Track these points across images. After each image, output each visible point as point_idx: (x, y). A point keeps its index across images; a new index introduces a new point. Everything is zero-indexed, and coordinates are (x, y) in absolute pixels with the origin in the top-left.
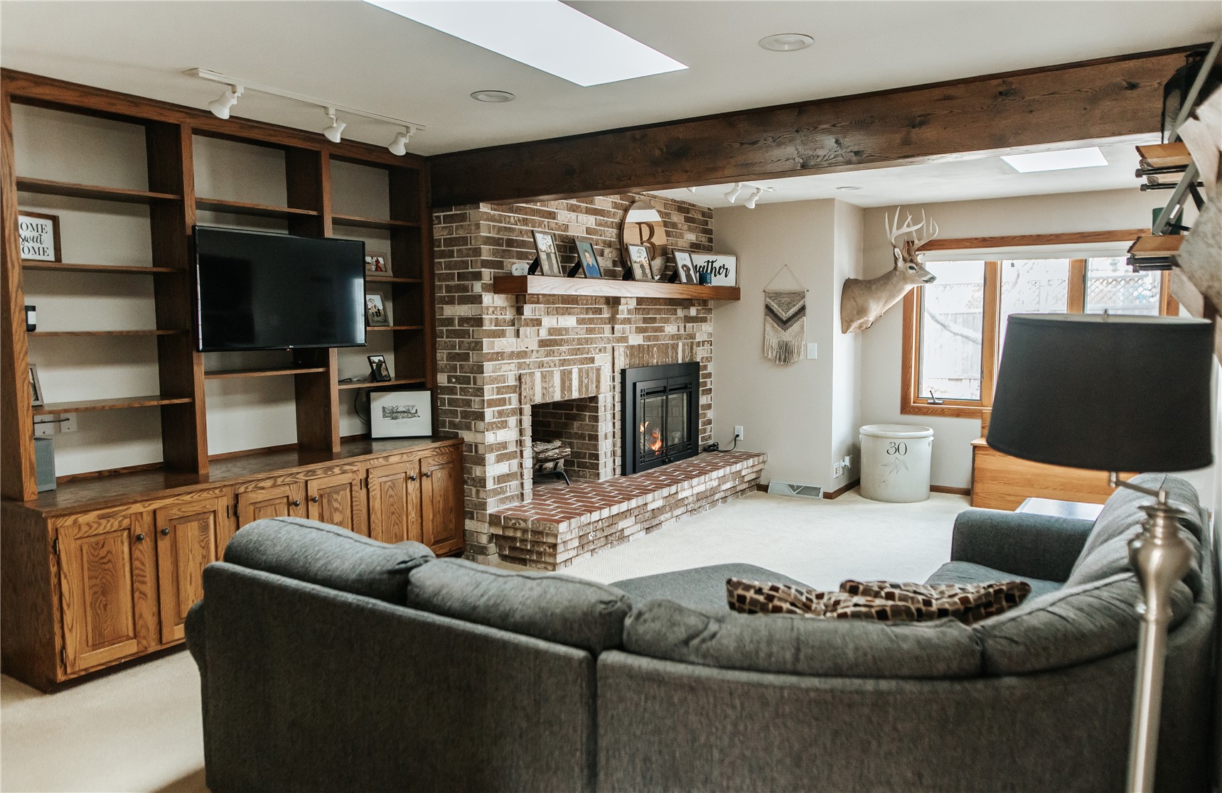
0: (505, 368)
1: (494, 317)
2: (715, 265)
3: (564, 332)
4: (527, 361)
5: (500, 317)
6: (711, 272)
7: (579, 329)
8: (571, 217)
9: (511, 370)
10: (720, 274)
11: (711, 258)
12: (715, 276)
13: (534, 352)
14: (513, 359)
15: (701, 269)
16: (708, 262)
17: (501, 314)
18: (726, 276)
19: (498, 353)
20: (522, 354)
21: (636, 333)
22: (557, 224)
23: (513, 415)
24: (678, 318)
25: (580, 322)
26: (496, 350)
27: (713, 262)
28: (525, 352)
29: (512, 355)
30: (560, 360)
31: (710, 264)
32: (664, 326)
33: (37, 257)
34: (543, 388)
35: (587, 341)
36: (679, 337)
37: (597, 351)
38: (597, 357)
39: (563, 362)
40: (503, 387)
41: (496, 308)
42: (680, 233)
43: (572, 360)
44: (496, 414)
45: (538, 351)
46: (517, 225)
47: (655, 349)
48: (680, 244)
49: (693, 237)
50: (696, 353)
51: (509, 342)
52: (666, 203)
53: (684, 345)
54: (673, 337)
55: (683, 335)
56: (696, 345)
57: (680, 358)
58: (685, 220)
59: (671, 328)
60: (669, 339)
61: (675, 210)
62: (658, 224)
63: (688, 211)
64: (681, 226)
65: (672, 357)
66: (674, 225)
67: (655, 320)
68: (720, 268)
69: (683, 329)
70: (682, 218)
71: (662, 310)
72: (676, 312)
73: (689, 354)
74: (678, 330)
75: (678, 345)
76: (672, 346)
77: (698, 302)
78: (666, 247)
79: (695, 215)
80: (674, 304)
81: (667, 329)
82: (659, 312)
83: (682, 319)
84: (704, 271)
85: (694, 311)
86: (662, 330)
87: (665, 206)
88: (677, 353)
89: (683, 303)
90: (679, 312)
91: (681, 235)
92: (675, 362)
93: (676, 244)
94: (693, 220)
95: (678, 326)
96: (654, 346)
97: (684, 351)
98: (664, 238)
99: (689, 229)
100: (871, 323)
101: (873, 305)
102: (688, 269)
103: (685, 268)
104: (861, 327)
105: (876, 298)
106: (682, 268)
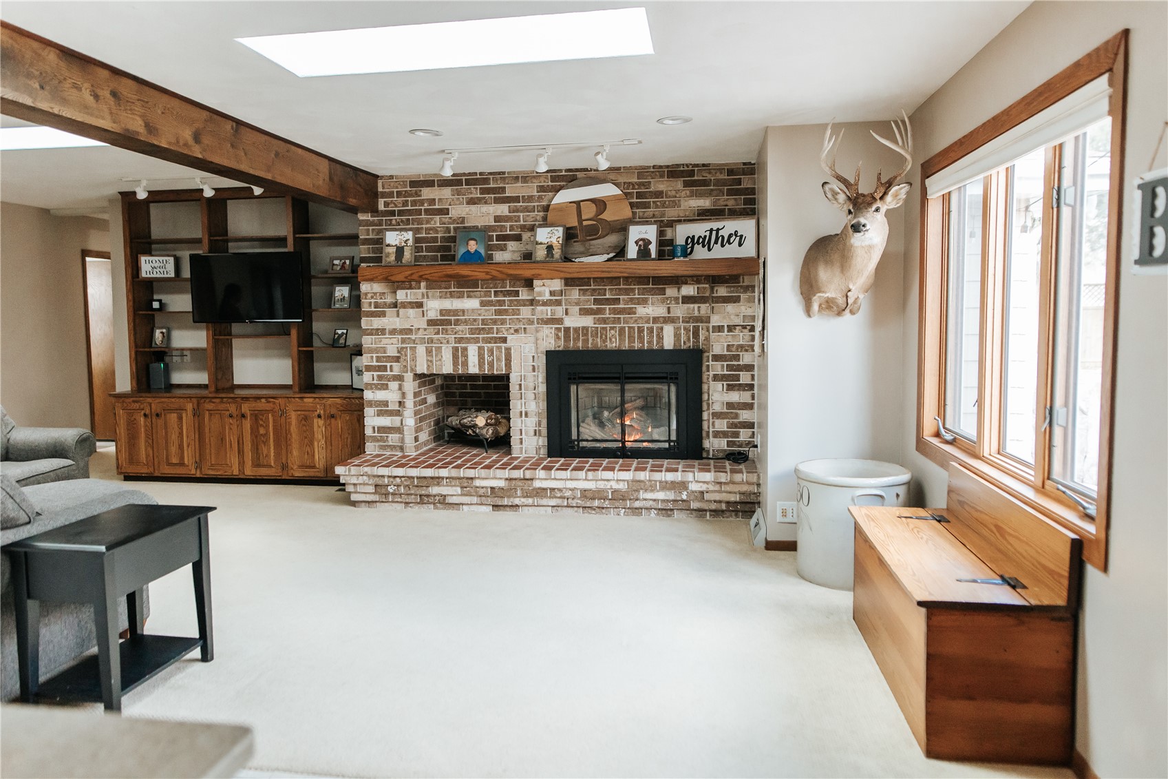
0: (384, 341)
1: (373, 301)
2: (721, 233)
3: (461, 313)
4: (413, 337)
5: (379, 301)
6: (716, 242)
7: (482, 311)
8: (470, 210)
9: (392, 344)
10: (730, 244)
11: (715, 225)
12: (723, 246)
13: (421, 330)
14: (395, 335)
15: (701, 240)
16: (711, 230)
17: (381, 298)
18: (740, 245)
19: (378, 329)
20: (409, 331)
21: (580, 314)
22: (451, 218)
23: (394, 380)
24: (667, 299)
25: (483, 304)
26: (375, 327)
27: (718, 230)
28: (411, 330)
29: (393, 332)
30: (455, 338)
31: (714, 233)
32: (636, 308)
33: (162, 276)
34: (428, 360)
35: (495, 322)
36: (667, 320)
37: (512, 331)
38: (509, 338)
39: (460, 340)
40: (383, 357)
41: (375, 294)
42: (674, 201)
43: (473, 338)
44: (375, 378)
45: (425, 329)
46: (399, 225)
47: (613, 332)
48: (671, 213)
49: (705, 203)
50: (707, 339)
51: (390, 321)
52: (642, 171)
53: (677, 329)
54: (656, 320)
55: (678, 318)
56: (708, 331)
57: (669, 344)
58: (686, 184)
59: (652, 309)
60: (648, 322)
61: (662, 176)
62: (615, 198)
63: (691, 173)
64: (674, 193)
65: (650, 342)
66: (659, 194)
67: (617, 301)
68: (730, 236)
69: (680, 311)
70: (679, 184)
71: (633, 290)
72: (663, 292)
73: (689, 339)
74: (669, 312)
75: (662, 329)
76: (651, 330)
77: (696, 279)
78: (632, 221)
79: (709, 177)
80: (661, 282)
81: (642, 311)
82: (627, 292)
83: (676, 299)
84: (706, 242)
85: (689, 290)
86: (631, 312)
87: (640, 175)
88: (660, 338)
89: (677, 281)
90: (671, 292)
91: (676, 204)
92: (655, 347)
93: (663, 215)
94: (705, 183)
95: (669, 308)
96: (612, 328)
97: (677, 336)
98: (627, 212)
99: (693, 195)
100: (841, 301)
101: (824, 274)
102: (647, 242)
103: (641, 243)
104: (829, 308)
105: (829, 262)
106: (636, 242)
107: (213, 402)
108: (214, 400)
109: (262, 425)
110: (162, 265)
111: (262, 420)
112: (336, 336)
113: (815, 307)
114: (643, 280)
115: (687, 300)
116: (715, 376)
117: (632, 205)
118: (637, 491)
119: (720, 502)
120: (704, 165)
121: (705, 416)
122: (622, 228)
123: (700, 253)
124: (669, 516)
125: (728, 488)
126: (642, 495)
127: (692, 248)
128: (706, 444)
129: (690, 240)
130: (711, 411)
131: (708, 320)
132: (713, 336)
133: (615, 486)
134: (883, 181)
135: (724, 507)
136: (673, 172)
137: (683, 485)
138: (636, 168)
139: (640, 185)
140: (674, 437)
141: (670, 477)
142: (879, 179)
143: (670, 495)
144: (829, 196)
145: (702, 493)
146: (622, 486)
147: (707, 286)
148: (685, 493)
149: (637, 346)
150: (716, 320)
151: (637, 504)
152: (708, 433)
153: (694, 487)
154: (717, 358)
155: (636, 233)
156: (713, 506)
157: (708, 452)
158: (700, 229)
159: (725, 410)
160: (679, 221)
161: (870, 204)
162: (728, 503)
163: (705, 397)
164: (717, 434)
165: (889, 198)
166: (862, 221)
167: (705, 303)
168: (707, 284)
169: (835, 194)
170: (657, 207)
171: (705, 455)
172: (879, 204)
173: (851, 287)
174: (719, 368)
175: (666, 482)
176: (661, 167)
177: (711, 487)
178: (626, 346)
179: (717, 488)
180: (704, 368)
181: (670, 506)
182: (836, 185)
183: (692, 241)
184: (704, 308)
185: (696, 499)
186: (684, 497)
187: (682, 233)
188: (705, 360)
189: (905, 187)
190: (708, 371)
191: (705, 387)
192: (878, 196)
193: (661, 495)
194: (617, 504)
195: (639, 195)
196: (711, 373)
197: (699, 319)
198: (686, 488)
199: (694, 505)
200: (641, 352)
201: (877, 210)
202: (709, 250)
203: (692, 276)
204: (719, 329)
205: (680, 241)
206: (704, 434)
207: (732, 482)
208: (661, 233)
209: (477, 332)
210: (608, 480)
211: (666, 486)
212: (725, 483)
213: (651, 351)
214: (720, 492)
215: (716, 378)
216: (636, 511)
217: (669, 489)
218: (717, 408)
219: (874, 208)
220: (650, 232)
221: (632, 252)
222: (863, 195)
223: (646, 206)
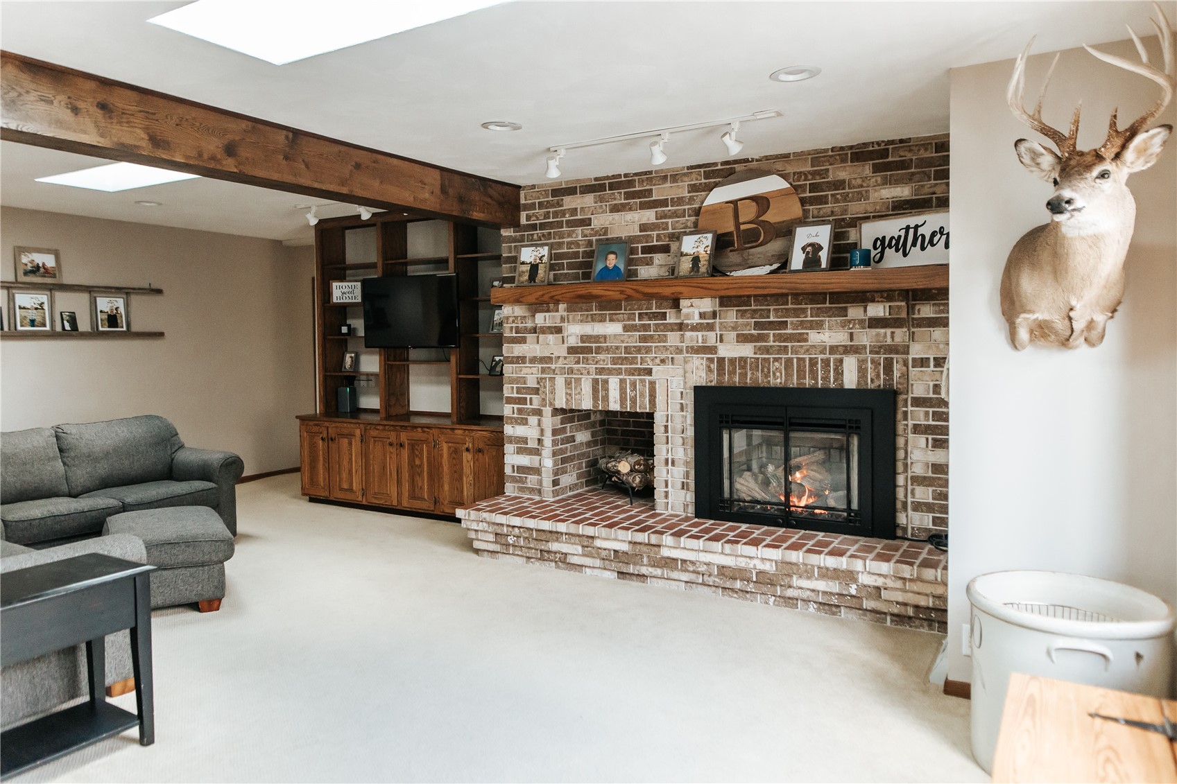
0: (525, 370)
1: (514, 325)
2: (920, 231)
3: (602, 340)
4: (553, 366)
5: (520, 325)
6: (914, 244)
7: (625, 337)
8: (613, 219)
9: (532, 374)
10: (933, 245)
11: (912, 221)
12: (923, 248)
13: (561, 358)
14: (535, 363)
15: (894, 242)
16: (908, 228)
17: (522, 323)
18: (947, 246)
19: (518, 357)
20: (548, 360)
21: (737, 342)
22: (593, 229)
23: (533, 415)
24: (850, 321)
25: (626, 329)
26: (516, 354)
27: (916, 227)
28: (550, 358)
29: (534, 360)
30: (596, 368)
31: (911, 232)
32: (807, 334)
33: (351, 301)
34: (567, 394)
35: (639, 350)
36: (848, 350)
37: (658, 361)
38: (655, 369)
39: (600, 371)
40: (523, 388)
41: (516, 317)
42: (860, 193)
43: (614, 369)
44: (515, 411)
45: (565, 358)
46: (541, 240)
47: (776, 364)
48: (856, 209)
49: (903, 192)
50: (906, 376)
51: (530, 348)
52: (818, 157)
53: (861, 363)
54: (833, 349)
55: (865, 347)
56: (906, 364)
57: (850, 380)
58: (876, 169)
59: (828, 335)
60: (822, 352)
61: (843, 160)
62: (781, 193)
63: (884, 153)
64: (859, 181)
65: (826, 378)
66: (839, 184)
67: (784, 325)
68: (933, 234)
69: (866, 338)
70: (867, 169)
71: (804, 311)
72: (844, 312)
73: (878, 376)
74: (852, 340)
75: (841, 361)
76: (826, 363)
77: (887, 295)
78: (803, 222)
79: (909, 156)
80: (841, 300)
81: (815, 337)
82: (797, 313)
83: (861, 322)
84: (900, 245)
85: (877, 310)
86: (802, 338)
87: (815, 162)
88: (839, 374)
89: (862, 297)
90: (855, 312)
91: (862, 196)
92: (832, 386)
93: (845, 211)
94: (903, 165)
95: (851, 334)
96: (776, 360)
97: (862, 371)
98: (796, 211)
99: (886, 182)
100: (1060, 325)
101: (1028, 283)
102: (817, 248)
103: (809, 249)
104: (1044, 336)
105: (1035, 266)
106: (804, 249)
107: (378, 429)
108: (378, 427)
109: (417, 456)
110: (351, 290)
111: (417, 449)
112: (494, 363)
113: (1023, 334)
114: (816, 297)
115: (875, 323)
116: (915, 426)
117: (803, 201)
118: (790, 576)
119: (905, 604)
120: (901, 141)
121: (900, 480)
122: (786, 231)
123: (893, 260)
124: (834, 614)
125: (916, 587)
126: (796, 581)
127: (882, 253)
128: (902, 519)
129: (879, 243)
130: (910, 475)
131: (906, 350)
132: (914, 372)
133: (761, 566)
134: (1122, 125)
135: (910, 612)
136: (859, 153)
137: (850, 576)
138: (809, 153)
139: (814, 174)
140: (855, 506)
141: (831, 562)
142: (1113, 125)
143: (834, 587)
144: (1027, 160)
145: (878, 588)
146: (769, 567)
147: (903, 304)
148: (854, 586)
149: (808, 382)
150: (917, 351)
151: (790, 593)
152: (905, 504)
153: (865, 579)
154: (918, 402)
155: (803, 236)
156: (896, 609)
157: (905, 529)
158: (892, 227)
159: (930, 474)
160: (867, 219)
161: (1089, 167)
162: (917, 607)
163: (901, 454)
164: (918, 507)
165: (1129, 155)
166: (1067, 193)
167: (900, 326)
168: (901, 301)
169: (1035, 155)
170: (837, 201)
171: (899, 533)
172: (1107, 166)
173: (1074, 303)
174: (922, 415)
175: (827, 569)
176: (842, 148)
177: (890, 583)
178: (794, 382)
179: (899, 584)
180: (900, 416)
181: (835, 601)
182: (1037, 142)
183: (882, 244)
184: (900, 335)
185: (869, 596)
186: (853, 592)
187: (869, 233)
188: (900, 403)
189: (1159, 133)
190: (906, 418)
191: (900, 442)
192: (1109, 153)
193: (821, 585)
194: (764, 589)
195: (814, 188)
196: (911, 423)
197: (893, 349)
198: (855, 580)
199: (868, 604)
200: (813, 391)
201: (1103, 175)
202: (905, 255)
203: (880, 291)
204: (923, 362)
205: (867, 244)
206: (899, 505)
207: (919, 579)
208: (837, 236)
209: (620, 362)
210: (751, 558)
211: (826, 574)
212: (911, 580)
213: (826, 391)
214: (904, 591)
215: (917, 429)
216: (790, 602)
217: (832, 578)
218: (918, 470)
219: (1096, 171)
220: (821, 235)
221: (797, 261)
222: (1082, 154)
223: (822, 200)
